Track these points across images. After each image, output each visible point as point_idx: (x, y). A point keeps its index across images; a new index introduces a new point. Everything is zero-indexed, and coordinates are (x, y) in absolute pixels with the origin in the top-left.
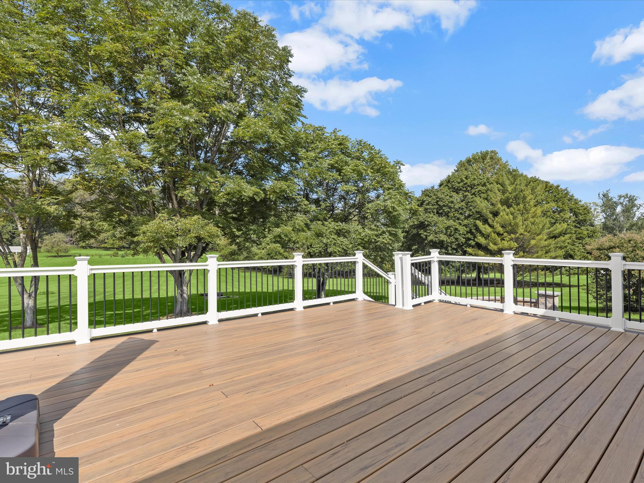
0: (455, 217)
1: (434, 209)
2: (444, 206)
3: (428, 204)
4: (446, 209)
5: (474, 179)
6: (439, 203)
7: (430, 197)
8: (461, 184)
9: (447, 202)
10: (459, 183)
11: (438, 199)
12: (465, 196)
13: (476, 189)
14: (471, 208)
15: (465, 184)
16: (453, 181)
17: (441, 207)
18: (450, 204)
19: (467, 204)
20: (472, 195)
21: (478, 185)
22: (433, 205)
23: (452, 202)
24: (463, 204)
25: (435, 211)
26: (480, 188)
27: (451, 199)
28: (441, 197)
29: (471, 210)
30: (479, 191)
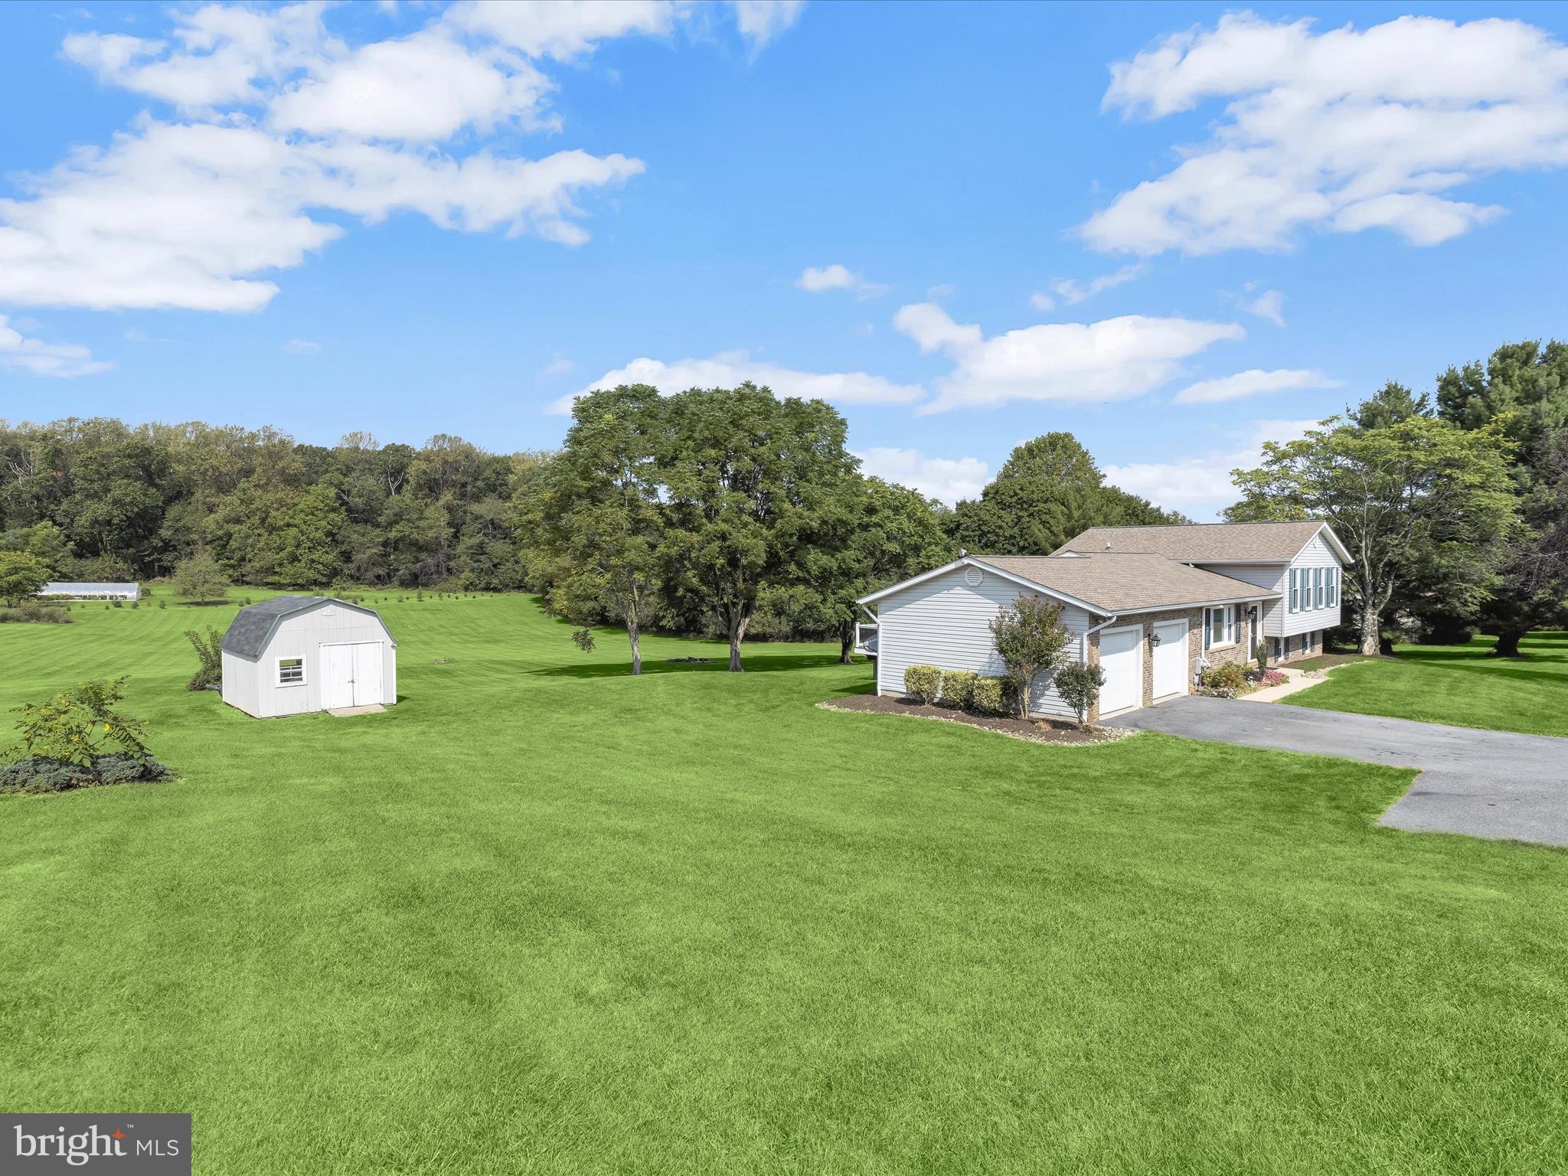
0: (1005, 549)
1: (975, 536)
2: (989, 532)
3: (966, 529)
4: (993, 538)
5: (1033, 492)
6: (982, 528)
7: (970, 517)
8: (1014, 500)
9: (993, 527)
10: (1011, 497)
11: (981, 522)
12: (1019, 518)
13: (1036, 506)
14: (1026, 537)
15: (1019, 499)
16: (1003, 494)
17: (983, 534)
18: (997, 531)
19: (1021, 531)
20: (1028, 516)
21: (1038, 501)
22: (973, 531)
23: (1000, 527)
24: (1016, 530)
25: (977, 539)
26: (1041, 505)
27: (1000, 522)
28: (985, 519)
29: (1026, 540)
30: (1039, 511)
